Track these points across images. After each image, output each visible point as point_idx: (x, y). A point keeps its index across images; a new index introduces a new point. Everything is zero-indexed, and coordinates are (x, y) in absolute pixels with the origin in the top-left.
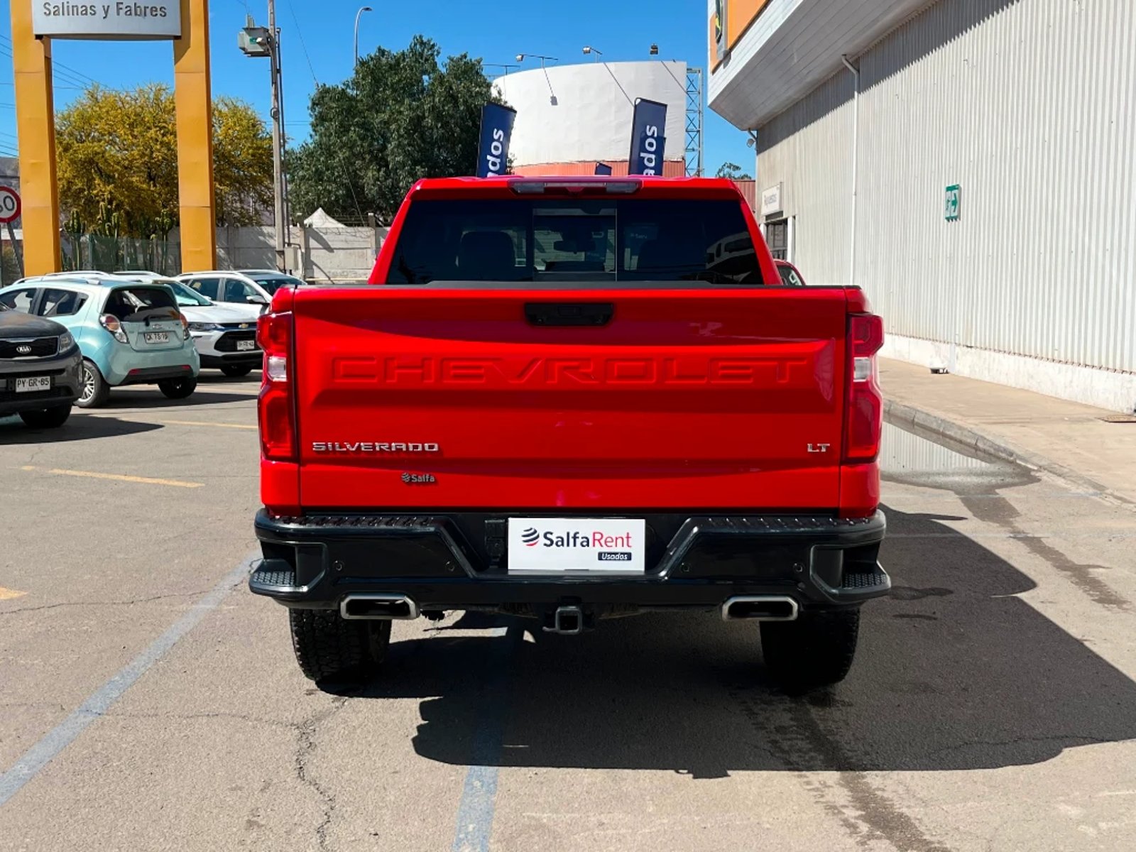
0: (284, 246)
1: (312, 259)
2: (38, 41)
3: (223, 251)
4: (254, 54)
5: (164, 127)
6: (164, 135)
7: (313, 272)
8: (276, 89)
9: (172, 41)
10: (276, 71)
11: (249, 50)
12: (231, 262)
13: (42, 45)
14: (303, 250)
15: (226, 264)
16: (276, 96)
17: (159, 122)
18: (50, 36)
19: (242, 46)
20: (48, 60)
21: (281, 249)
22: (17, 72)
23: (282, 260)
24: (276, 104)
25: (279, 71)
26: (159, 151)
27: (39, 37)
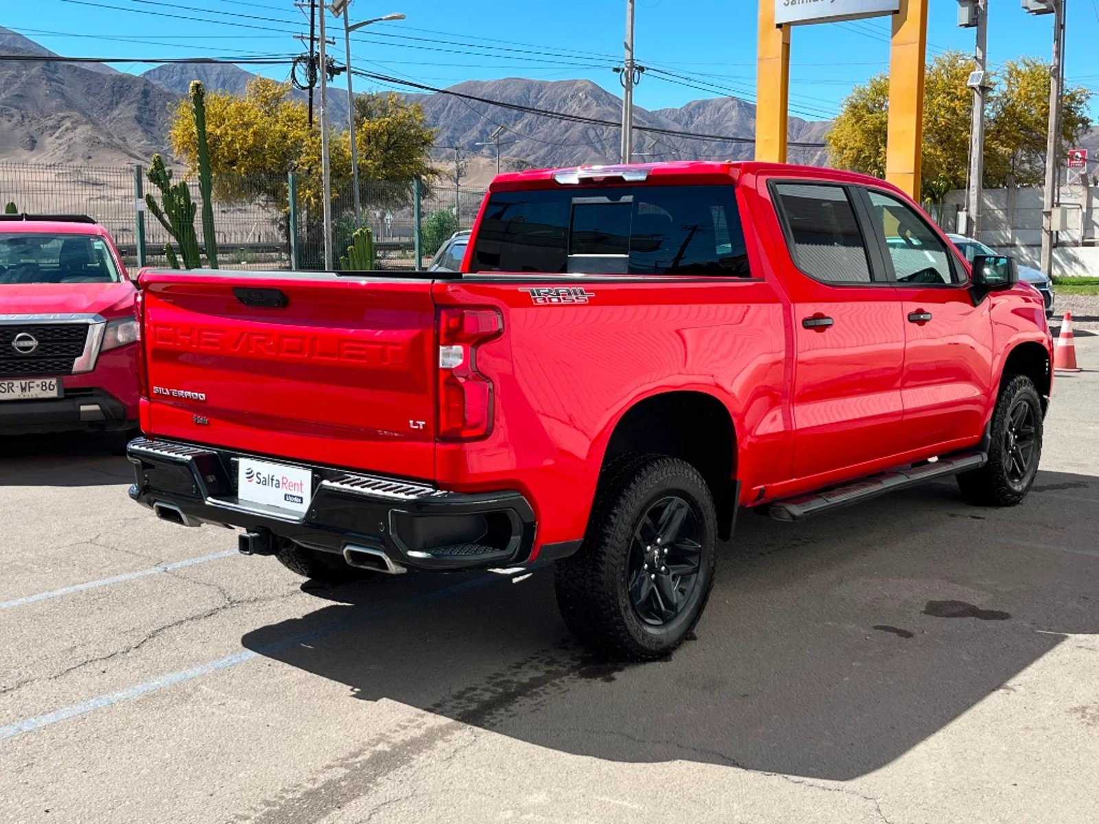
0: (1053, 206)
1: (1094, 219)
2: (778, 29)
3: (1001, 213)
4: (1039, 12)
5: (953, 93)
6: (952, 100)
7: (1094, 232)
8: (1058, 46)
9: (890, 16)
10: (1061, 27)
11: (1032, 9)
12: (1009, 223)
13: (781, 33)
14: (1085, 210)
15: (1004, 225)
16: (1058, 53)
17: (950, 88)
18: (789, 24)
19: (1025, 6)
20: (786, 46)
21: (1049, 210)
22: (759, 60)
23: (1048, 222)
24: (1057, 61)
25: (1063, 27)
26: (943, 117)
27: (779, 26)
